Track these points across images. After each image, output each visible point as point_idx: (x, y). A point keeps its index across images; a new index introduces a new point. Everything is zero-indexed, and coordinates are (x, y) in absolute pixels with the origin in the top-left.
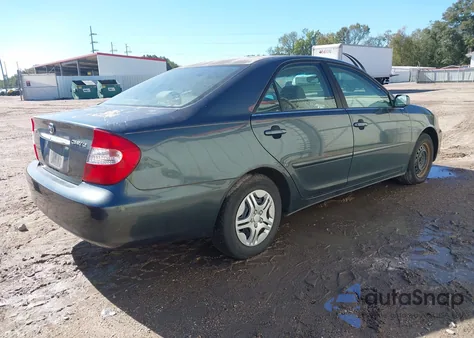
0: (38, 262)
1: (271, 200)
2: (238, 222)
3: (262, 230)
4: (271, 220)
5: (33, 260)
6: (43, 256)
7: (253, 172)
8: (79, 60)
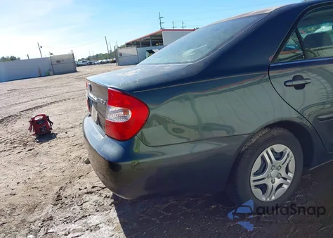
0: (88, 193)
1: (291, 154)
2: (253, 178)
3: (280, 186)
4: (291, 175)
5: (85, 191)
6: (93, 187)
7: (271, 126)
8: (151, 36)
